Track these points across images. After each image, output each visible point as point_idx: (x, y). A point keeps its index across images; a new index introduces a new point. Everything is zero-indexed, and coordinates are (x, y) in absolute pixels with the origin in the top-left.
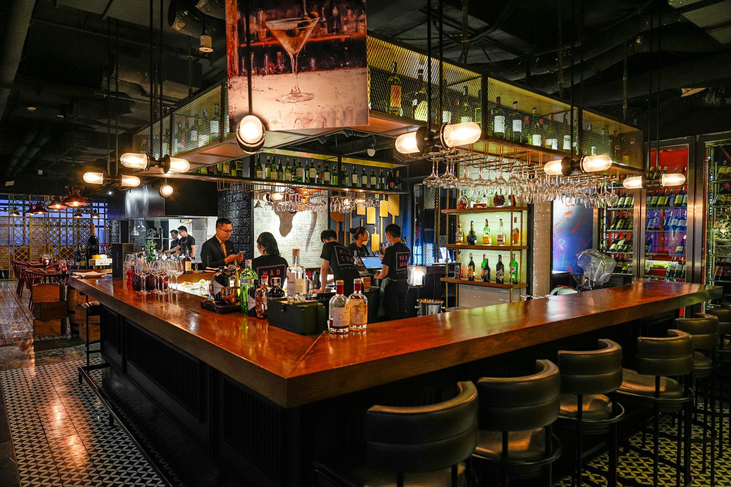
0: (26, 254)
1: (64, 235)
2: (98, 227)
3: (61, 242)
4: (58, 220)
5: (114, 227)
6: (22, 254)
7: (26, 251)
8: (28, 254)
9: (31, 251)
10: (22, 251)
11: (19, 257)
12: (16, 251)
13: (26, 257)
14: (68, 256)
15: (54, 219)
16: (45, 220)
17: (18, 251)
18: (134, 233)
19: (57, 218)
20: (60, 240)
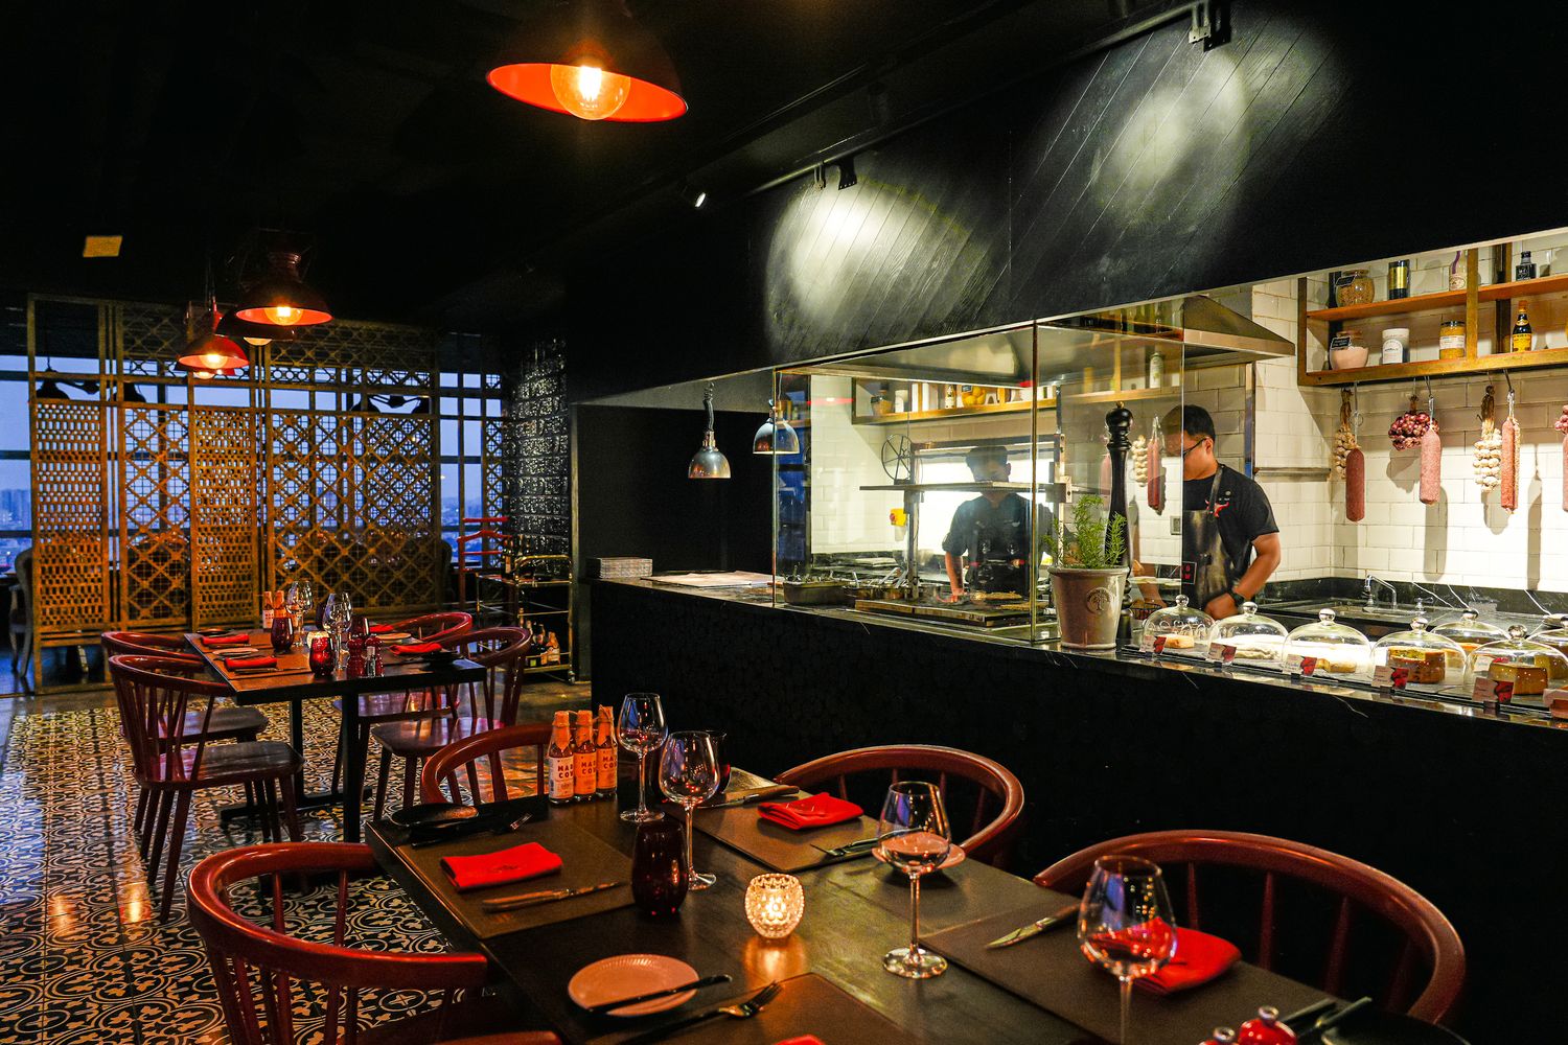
0: (174, 569)
1: (330, 488)
2: (461, 460)
3: (320, 513)
4: (304, 422)
5: (534, 447)
6: (160, 569)
7: (176, 556)
8: (182, 568)
9: (197, 556)
10: (161, 557)
11: (145, 584)
12: (132, 557)
13: (177, 583)
14: (345, 578)
15: (290, 415)
16: (252, 422)
17: (144, 557)
18: (707, 467)
19: (301, 412)
20: (312, 510)
